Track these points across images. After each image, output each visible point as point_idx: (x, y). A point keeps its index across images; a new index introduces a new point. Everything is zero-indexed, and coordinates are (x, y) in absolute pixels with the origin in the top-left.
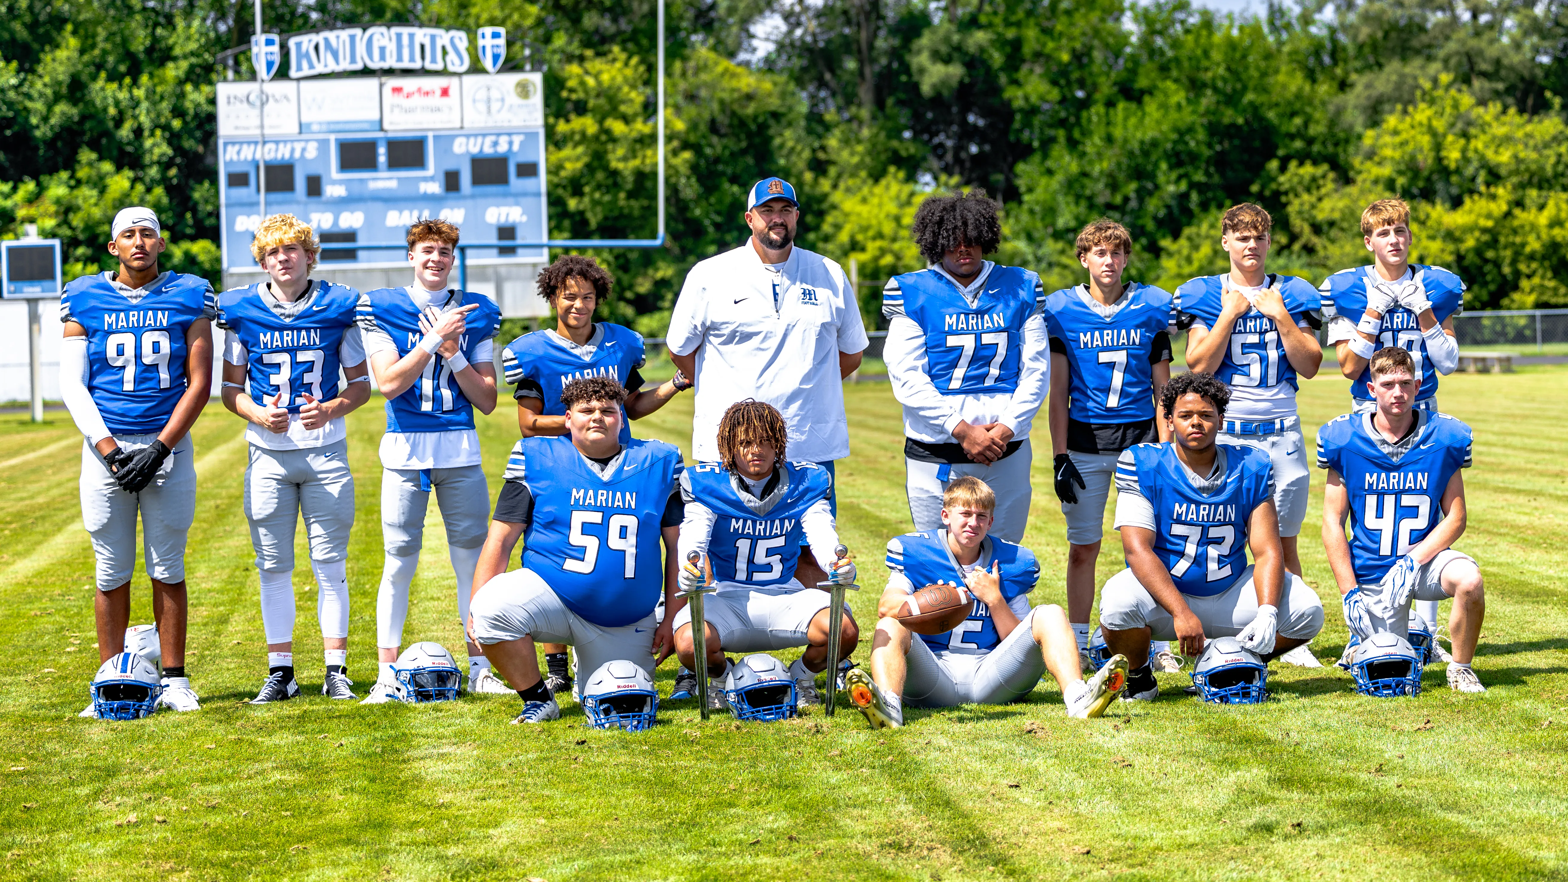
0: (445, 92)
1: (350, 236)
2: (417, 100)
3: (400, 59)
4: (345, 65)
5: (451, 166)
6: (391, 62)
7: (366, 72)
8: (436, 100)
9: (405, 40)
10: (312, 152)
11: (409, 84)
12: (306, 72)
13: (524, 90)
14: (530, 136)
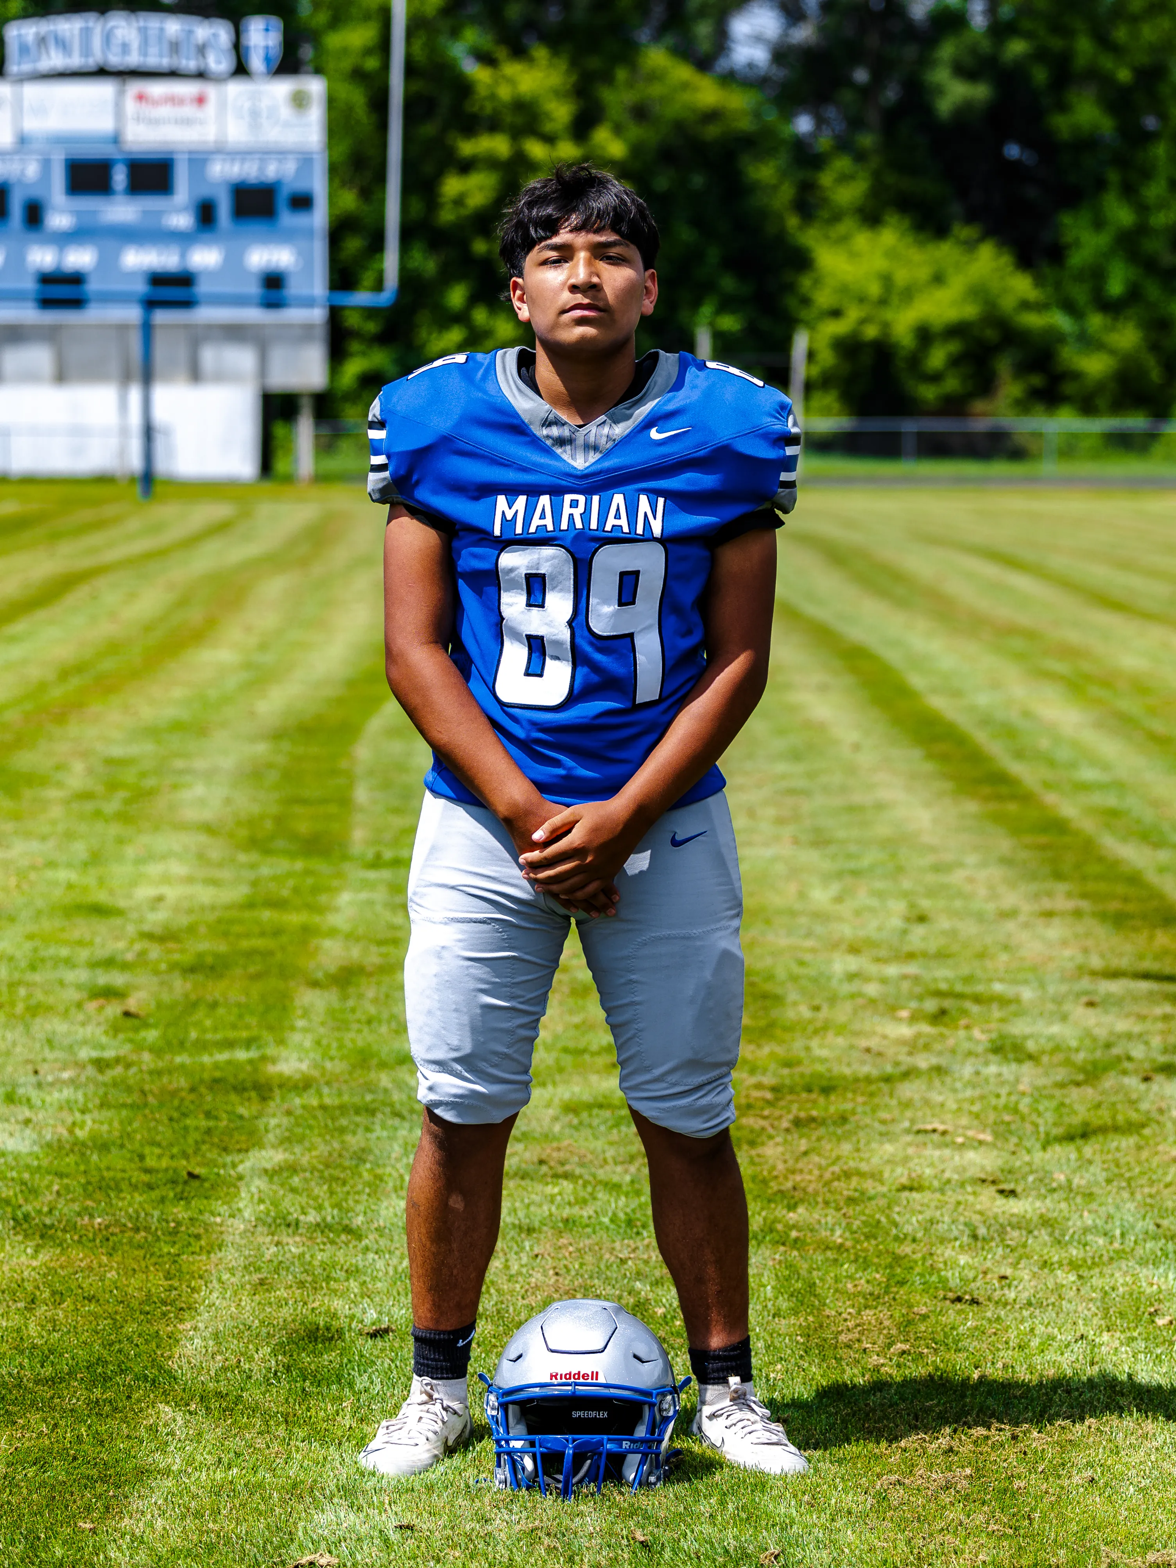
0: (201, 100)
1: (76, 279)
2: (165, 111)
3: (145, 55)
4: (76, 61)
5: (205, 192)
6: (133, 60)
7: (102, 72)
8: (189, 111)
9: (153, 33)
10: (32, 170)
11: (157, 89)
12: (27, 67)
13: (299, 101)
14: (305, 160)
